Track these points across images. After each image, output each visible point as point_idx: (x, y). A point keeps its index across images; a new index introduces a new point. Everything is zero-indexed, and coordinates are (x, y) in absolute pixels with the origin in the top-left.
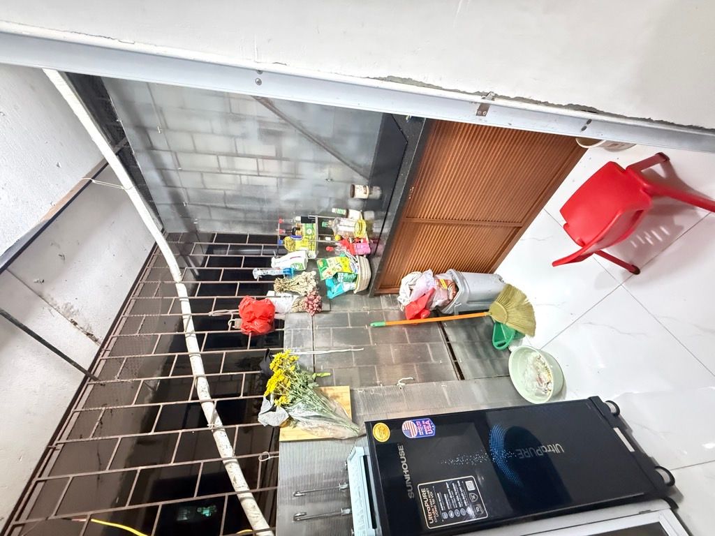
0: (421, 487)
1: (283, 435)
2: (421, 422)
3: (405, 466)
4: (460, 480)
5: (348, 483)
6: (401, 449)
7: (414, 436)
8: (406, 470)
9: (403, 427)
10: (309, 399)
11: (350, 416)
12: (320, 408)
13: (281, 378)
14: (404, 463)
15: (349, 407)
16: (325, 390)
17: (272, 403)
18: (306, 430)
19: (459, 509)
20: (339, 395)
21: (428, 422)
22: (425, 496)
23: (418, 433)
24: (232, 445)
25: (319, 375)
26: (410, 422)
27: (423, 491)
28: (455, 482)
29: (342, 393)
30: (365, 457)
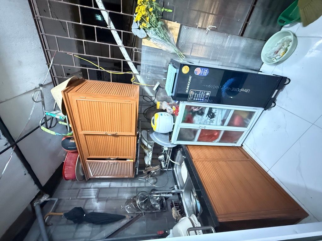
0: (192, 91)
1: (144, 43)
2: (204, 70)
3: (189, 83)
4: (205, 92)
5: (167, 70)
6: (190, 78)
7: (198, 74)
8: (189, 85)
9: (195, 70)
10: (158, 30)
11: (176, 42)
12: (162, 37)
13: (144, 13)
14: (189, 82)
15: (177, 37)
16: (167, 22)
17: (139, 26)
18: (154, 43)
19: (200, 98)
20: (174, 28)
21: (206, 70)
22: (191, 93)
23: (200, 74)
24: (121, 38)
25: (166, 10)
26: (199, 68)
27: (191, 92)
28: (203, 92)
29: (175, 27)
30: (176, 74)
